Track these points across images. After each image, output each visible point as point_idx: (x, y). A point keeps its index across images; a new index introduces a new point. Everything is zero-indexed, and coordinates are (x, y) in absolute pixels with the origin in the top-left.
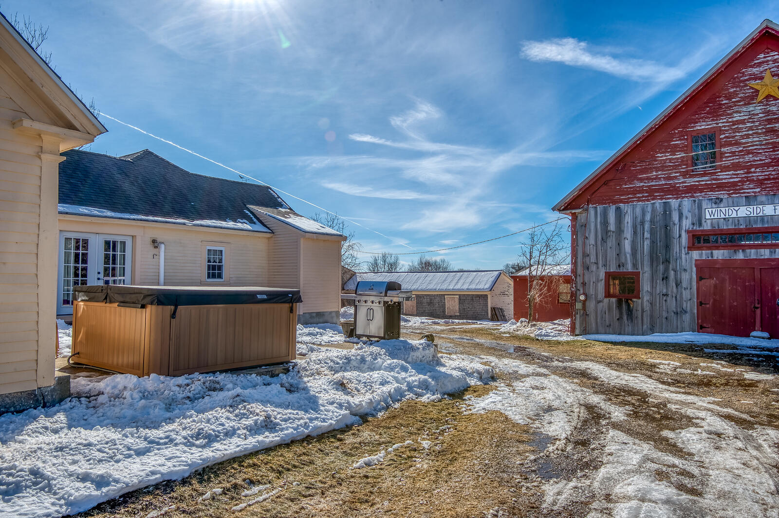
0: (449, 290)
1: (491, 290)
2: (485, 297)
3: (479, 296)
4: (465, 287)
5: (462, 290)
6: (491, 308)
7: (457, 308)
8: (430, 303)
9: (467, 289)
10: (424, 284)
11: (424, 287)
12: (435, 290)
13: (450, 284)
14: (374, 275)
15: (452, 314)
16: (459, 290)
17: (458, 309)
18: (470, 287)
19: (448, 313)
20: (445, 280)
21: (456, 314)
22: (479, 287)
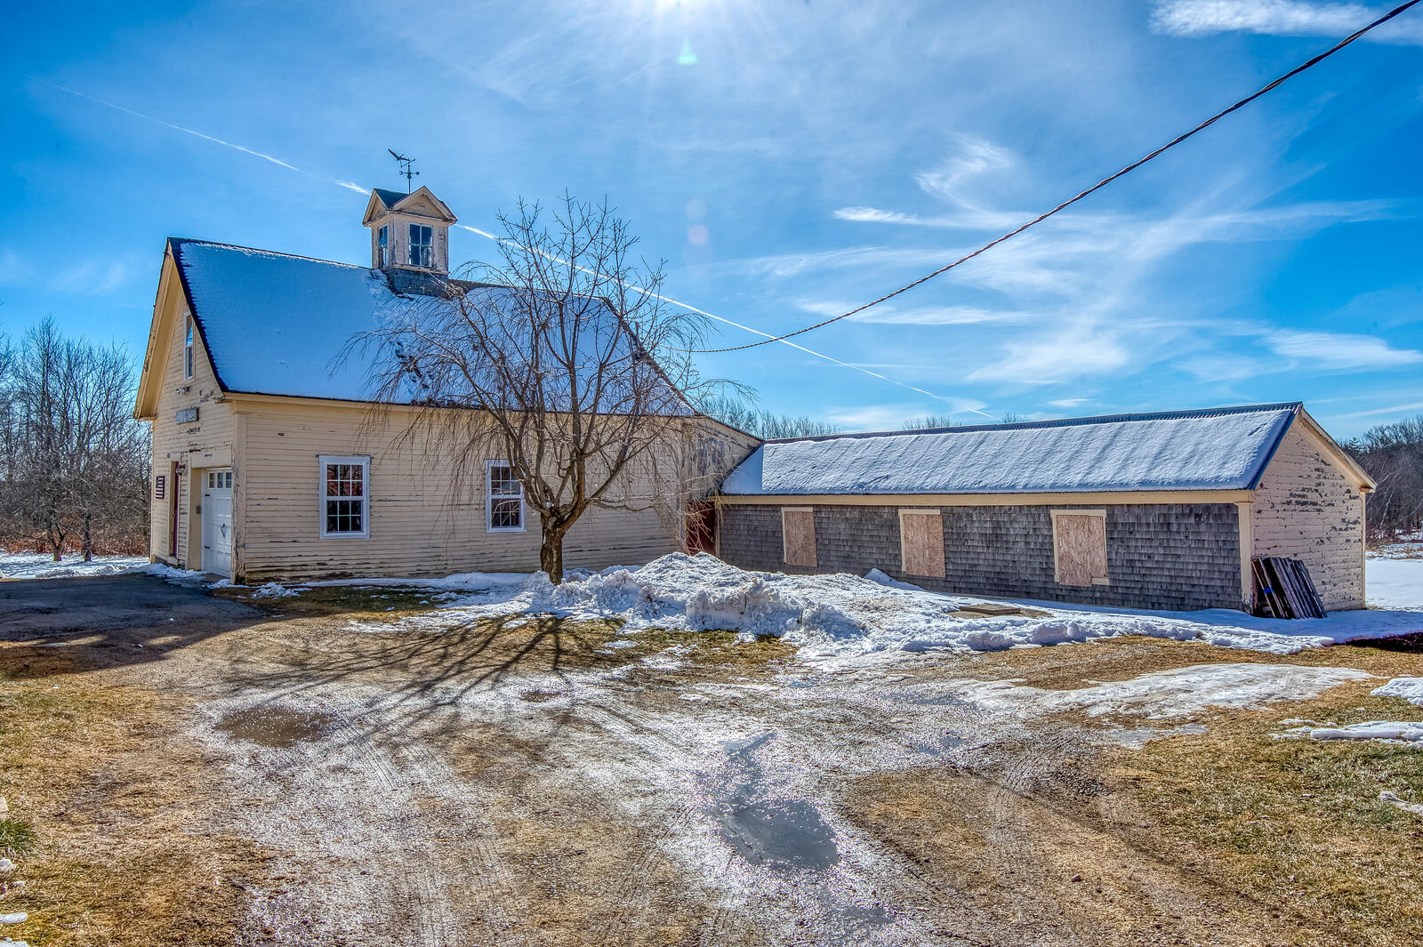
0: (1066, 489)
1: (1251, 486)
2: (1227, 514)
3: (1197, 513)
4: (1134, 474)
5: (1123, 487)
6: (1256, 563)
7: (1100, 557)
8: (995, 538)
9: (1143, 483)
10: (972, 470)
11: (969, 479)
12: (1011, 490)
13: (1068, 468)
14: (814, 447)
15: (1081, 580)
16: (1106, 488)
17: (1104, 563)
18: (1154, 475)
19: (1062, 577)
20: (1049, 453)
21: (1096, 581)
22: (1191, 473)
